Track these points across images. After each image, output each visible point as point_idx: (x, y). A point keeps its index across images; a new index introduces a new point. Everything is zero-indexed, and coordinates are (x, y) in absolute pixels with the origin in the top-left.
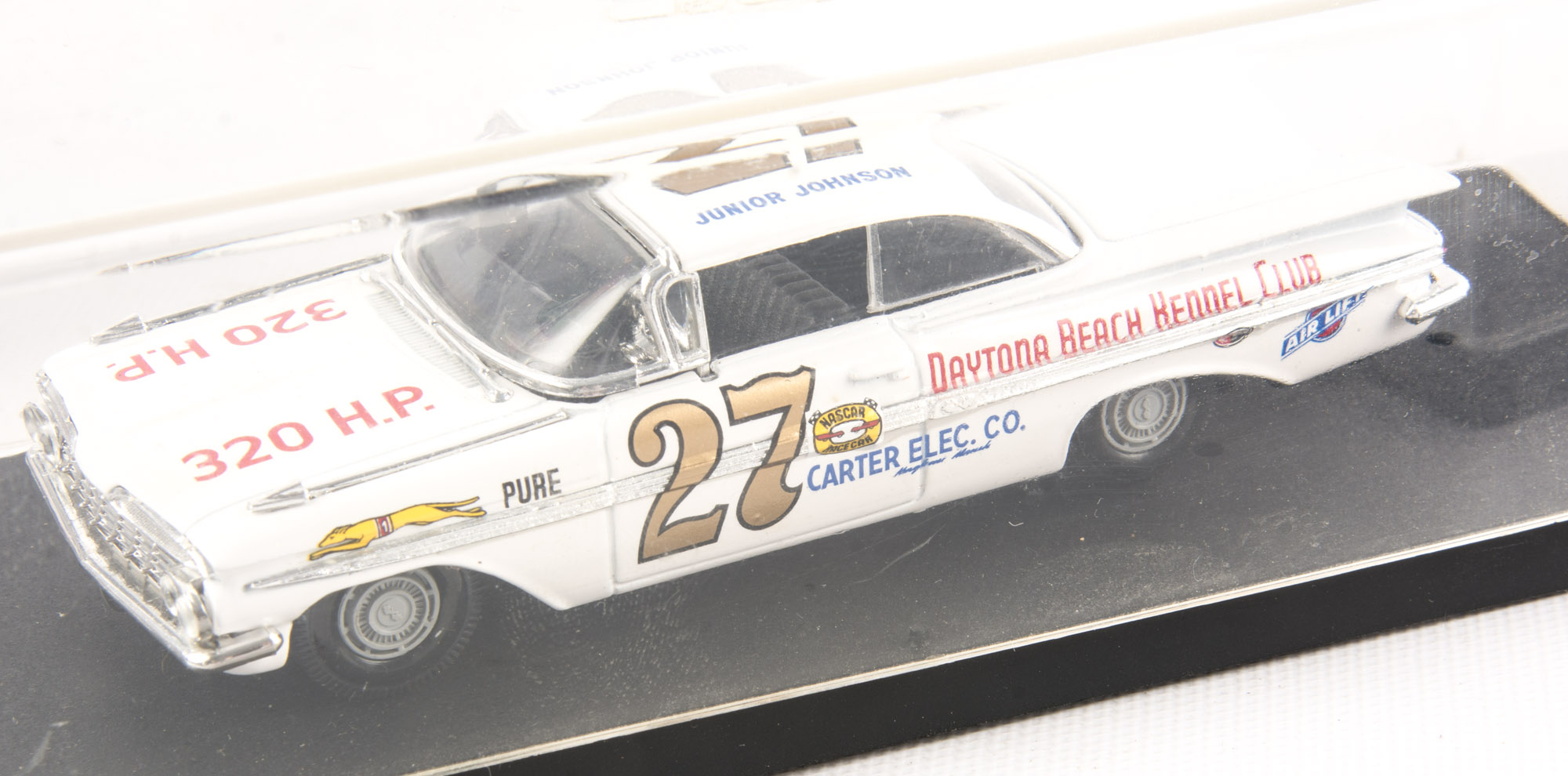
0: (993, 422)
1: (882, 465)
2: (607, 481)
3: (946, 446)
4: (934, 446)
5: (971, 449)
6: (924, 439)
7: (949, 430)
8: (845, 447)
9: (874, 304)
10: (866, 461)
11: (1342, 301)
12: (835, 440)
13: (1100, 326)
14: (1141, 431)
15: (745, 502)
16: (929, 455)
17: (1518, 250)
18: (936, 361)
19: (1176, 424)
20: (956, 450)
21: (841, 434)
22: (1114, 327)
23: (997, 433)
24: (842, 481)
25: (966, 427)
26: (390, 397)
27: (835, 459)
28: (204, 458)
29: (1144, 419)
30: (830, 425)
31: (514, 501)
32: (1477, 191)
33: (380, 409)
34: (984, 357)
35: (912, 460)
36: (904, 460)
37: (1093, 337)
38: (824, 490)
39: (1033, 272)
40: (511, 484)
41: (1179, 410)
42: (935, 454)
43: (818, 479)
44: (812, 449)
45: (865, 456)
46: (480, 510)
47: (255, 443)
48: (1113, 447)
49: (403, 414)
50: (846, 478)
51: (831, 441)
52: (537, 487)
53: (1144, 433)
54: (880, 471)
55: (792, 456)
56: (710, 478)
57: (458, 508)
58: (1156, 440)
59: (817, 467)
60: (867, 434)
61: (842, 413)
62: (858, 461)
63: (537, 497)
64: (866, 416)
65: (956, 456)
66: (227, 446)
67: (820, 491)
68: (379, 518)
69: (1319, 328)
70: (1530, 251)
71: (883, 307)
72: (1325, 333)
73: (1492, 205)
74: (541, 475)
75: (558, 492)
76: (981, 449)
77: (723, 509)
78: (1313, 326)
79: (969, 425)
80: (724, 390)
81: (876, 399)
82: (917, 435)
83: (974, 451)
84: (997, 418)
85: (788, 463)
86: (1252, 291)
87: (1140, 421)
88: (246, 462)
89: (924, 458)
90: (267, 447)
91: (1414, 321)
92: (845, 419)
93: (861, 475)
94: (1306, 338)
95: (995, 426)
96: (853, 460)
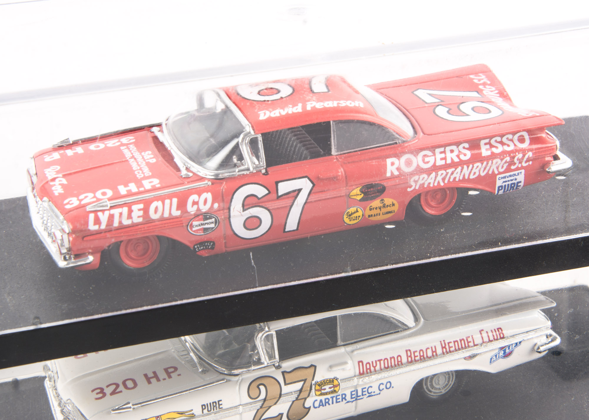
0: (381, 385)
1: (340, 400)
2: (239, 404)
3: (364, 393)
4: (360, 393)
5: (373, 395)
6: (356, 391)
7: (365, 388)
8: (326, 394)
9: (339, 342)
10: (334, 399)
11: (512, 344)
12: (323, 391)
13: (421, 353)
14: (438, 388)
15: (290, 412)
16: (357, 396)
17: (571, 335)
18: (361, 364)
19: (451, 385)
20: (368, 395)
21: (325, 389)
22: (427, 353)
23: (383, 389)
24: (325, 405)
25: (371, 387)
26: (166, 370)
27: (323, 398)
28: (99, 391)
29: (439, 384)
30: (321, 386)
31: (205, 411)
32: (556, 314)
33: (162, 375)
34: (378, 363)
35: (352, 398)
36: (348, 398)
37: (419, 356)
38: (319, 408)
39: (398, 332)
40: (204, 405)
41: (452, 381)
42: (360, 396)
43: (317, 404)
44: (314, 394)
45: (334, 397)
46: (193, 414)
47: (117, 385)
48: (428, 394)
49: (170, 377)
50: (327, 404)
51: (321, 392)
52: (214, 406)
53: (439, 389)
54: (339, 402)
55: (307, 396)
56: (277, 404)
57: (185, 413)
58: (443, 391)
59: (316, 400)
60: (335, 389)
61: (326, 382)
62: (331, 399)
63: (214, 410)
64: (334, 383)
65: (368, 397)
66: (108, 386)
67: (317, 409)
68: (157, 416)
69: (504, 354)
70: (576, 335)
71: (342, 343)
72: (506, 355)
73: (561, 319)
74: (216, 402)
75: (222, 408)
76: (377, 394)
77: (281, 415)
78: (501, 353)
79: (373, 386)
80: (283, 373)
81: (338, 377)
82: (353, 390)
83: (374, 395)
84: (383, 384)
85: (305, 399)
86: (478, 341)
87: (437, 385)
88: (113, 393)
89: (356, 397)
90: (121, 388)
91: (540, 352)
92: (326, 384)
93: (333, 403)
94: (499, 357)
95: (382, 387)
96: (330, 398)
